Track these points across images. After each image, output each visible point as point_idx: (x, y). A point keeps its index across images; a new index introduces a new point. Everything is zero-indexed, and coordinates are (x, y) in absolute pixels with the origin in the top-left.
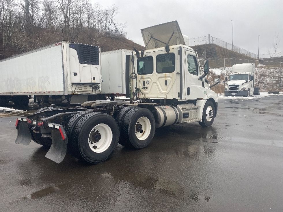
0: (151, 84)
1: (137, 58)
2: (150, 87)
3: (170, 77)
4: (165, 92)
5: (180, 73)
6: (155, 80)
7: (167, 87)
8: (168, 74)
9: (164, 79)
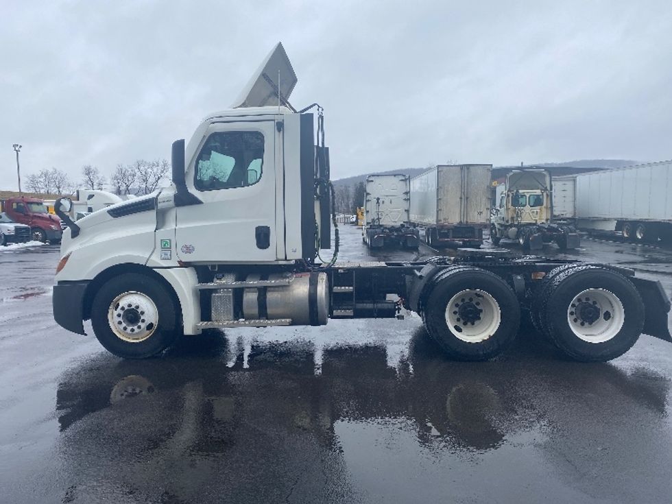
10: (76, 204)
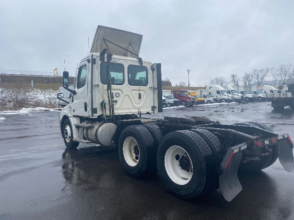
0: (122, 97)
1: (101, 62)
2: (121, 100)
3: (143, 90)
4: (139, 106)
5: (153, 87)
6: (128, 93)
7: (140, 101)
8: (142, 88)
9: (138, 92)
10: (203, 91)
